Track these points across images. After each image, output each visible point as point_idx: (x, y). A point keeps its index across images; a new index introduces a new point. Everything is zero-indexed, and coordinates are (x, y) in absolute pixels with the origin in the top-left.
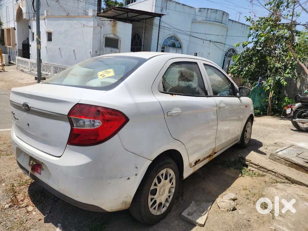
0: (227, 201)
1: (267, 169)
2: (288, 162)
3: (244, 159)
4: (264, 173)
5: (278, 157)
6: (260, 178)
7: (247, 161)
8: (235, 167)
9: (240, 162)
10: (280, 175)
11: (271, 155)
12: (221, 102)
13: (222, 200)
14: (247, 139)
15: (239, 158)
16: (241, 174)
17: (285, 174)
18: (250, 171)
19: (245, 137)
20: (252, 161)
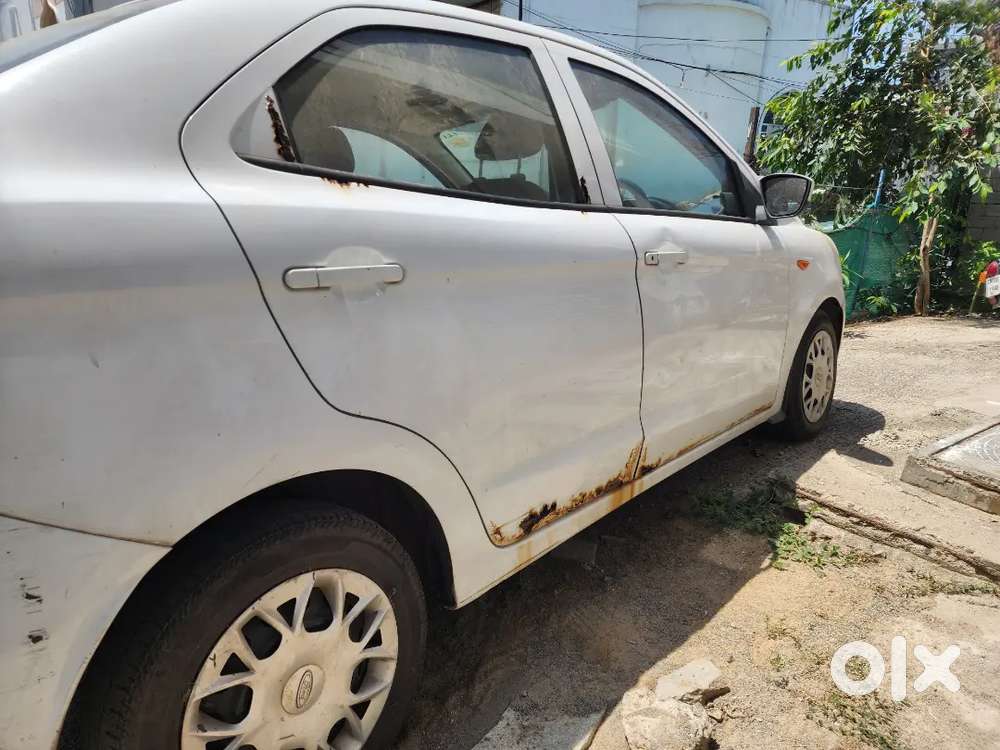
0: (671, 706)
1: (888, 530)
2: (987, 493)
3: (789, 487)
4: (879, 549)
5: (942, 473)
6: (856, 569)
7: (804, 498)
8: (749, 525)
9: (773, 502)
10: (950, 553)
11: (912, 462)
12: (664, 236)
13: (644, 703)
14: (816, 402)
15: (772, 483)
16: (771, 556)
17: (971, 548)
18: (813, 540)
19: (805, 392)
20: (825, 498)
